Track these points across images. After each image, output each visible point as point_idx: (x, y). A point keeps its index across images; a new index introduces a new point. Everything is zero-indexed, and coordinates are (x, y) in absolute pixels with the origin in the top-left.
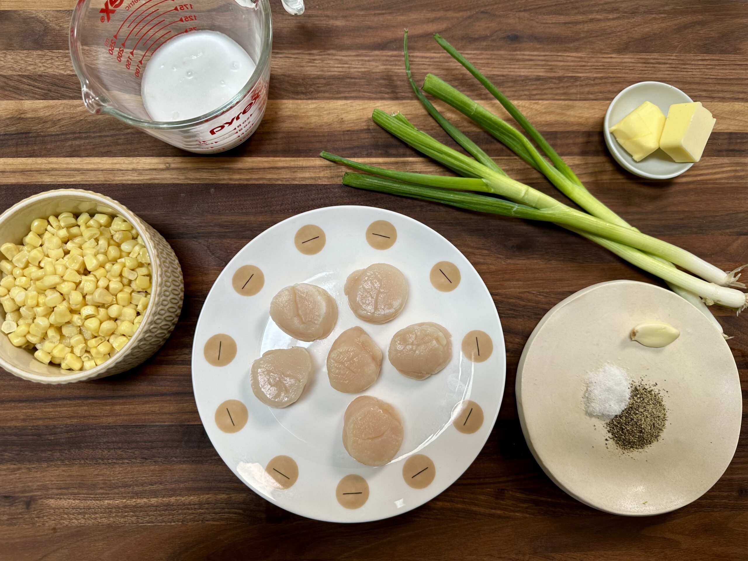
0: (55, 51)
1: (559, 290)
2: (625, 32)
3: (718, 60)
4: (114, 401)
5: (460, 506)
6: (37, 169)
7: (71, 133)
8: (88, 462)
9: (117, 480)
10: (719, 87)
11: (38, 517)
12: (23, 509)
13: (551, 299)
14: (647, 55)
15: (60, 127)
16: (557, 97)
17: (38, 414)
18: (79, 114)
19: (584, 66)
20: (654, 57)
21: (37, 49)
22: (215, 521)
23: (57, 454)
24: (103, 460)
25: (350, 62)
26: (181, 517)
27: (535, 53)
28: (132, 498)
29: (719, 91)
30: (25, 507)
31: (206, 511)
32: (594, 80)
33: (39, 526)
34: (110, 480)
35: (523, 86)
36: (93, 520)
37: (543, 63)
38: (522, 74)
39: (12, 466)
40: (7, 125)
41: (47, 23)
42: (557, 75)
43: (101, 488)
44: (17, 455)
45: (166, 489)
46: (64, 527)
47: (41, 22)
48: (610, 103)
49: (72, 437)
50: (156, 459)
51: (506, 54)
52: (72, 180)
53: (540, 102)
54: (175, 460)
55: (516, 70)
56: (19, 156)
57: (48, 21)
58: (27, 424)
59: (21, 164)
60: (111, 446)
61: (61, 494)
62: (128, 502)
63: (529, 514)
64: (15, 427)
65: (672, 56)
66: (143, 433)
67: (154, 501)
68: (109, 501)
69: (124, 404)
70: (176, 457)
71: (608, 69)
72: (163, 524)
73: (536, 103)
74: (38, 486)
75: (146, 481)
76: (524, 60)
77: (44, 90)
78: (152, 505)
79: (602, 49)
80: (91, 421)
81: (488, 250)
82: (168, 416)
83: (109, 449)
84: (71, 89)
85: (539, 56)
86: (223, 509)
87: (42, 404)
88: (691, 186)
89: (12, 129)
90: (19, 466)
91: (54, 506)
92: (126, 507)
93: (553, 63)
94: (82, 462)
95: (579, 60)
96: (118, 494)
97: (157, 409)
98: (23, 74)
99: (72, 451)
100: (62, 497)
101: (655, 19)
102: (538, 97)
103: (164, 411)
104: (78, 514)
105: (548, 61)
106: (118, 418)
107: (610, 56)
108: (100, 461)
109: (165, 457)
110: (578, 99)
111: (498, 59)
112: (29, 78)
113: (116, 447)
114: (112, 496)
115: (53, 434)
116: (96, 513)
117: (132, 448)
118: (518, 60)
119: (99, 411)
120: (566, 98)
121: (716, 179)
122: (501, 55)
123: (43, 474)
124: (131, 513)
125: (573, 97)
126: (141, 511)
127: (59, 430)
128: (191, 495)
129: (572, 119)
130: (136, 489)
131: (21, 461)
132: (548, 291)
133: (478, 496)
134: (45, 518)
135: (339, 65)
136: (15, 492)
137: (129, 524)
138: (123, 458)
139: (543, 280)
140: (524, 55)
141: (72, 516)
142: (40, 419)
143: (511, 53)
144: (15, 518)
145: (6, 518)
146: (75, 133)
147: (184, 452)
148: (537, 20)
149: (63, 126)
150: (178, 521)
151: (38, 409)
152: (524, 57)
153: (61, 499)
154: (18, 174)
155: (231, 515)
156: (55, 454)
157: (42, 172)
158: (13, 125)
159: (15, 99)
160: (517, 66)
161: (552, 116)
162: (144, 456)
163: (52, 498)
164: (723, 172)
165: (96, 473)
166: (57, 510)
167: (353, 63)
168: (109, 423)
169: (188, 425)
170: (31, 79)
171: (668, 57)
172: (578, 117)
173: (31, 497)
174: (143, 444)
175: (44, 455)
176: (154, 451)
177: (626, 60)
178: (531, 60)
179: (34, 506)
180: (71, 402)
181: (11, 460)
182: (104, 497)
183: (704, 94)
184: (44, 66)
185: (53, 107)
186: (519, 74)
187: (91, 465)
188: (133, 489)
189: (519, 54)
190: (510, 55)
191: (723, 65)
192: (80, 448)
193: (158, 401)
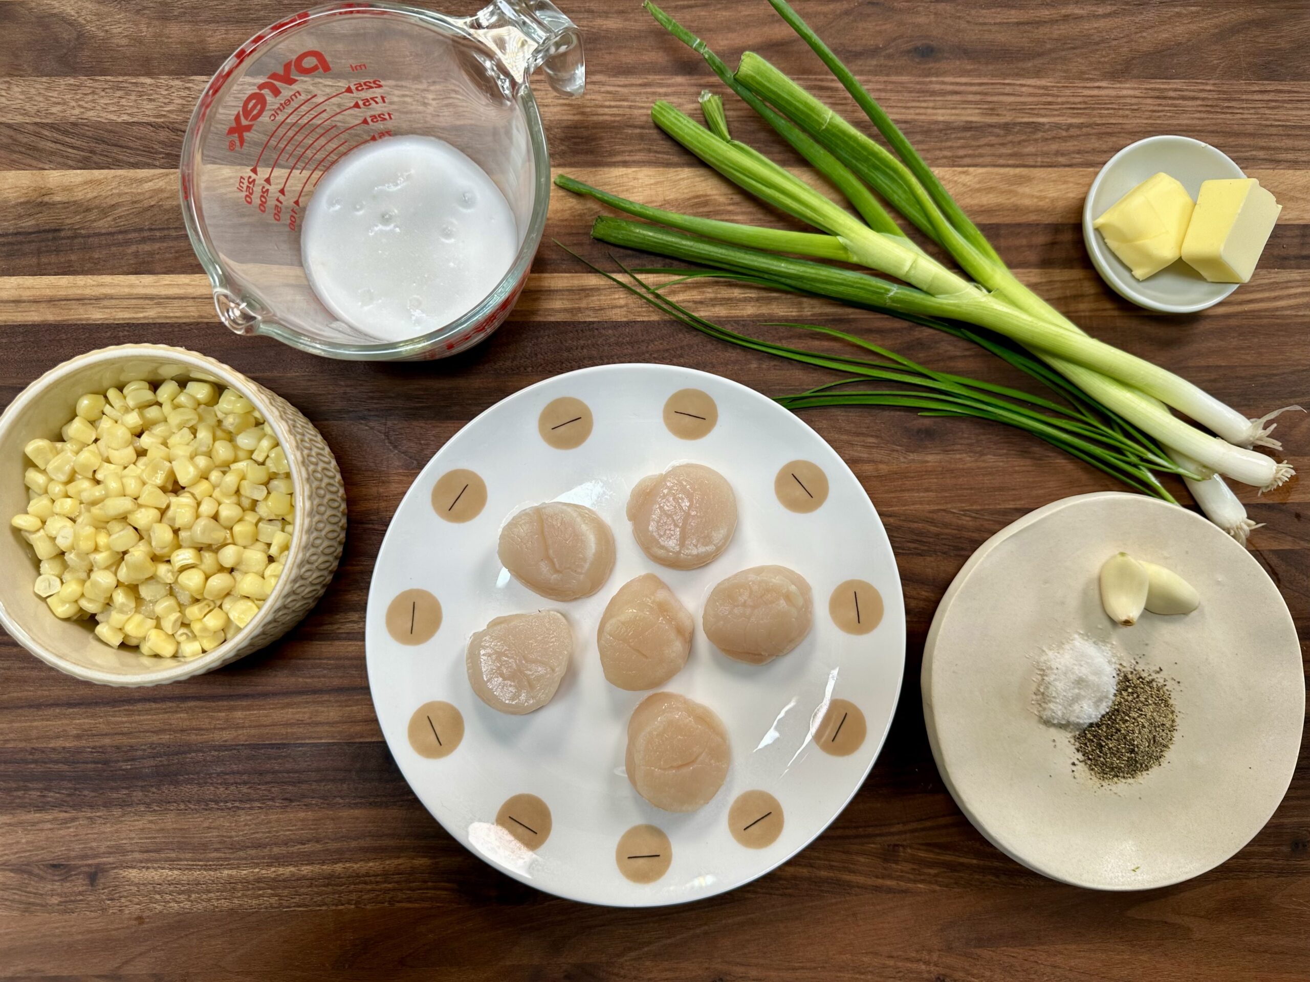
0: (99, 78)
1: (999, 507)
2: (1125, 40)
3: (1289, 92)
4: (232, 703)
5: (823, 873)
6: (78, 297)
7: (135, 231)
8: (193, 807)
9: (243, 835)
10: (1289, 143)
11: (112, 900)
12: (83, 885)
13: (985, 523)
14: (1163, 83)
15: (115, 219)
16: (1001, 161)
17: (102, 726)
18: (147, 195)
19: (1050, 103)
20: (1175, 86)
21: (66, 75)
22: (410, 902)
23: (138, 795)
24: (217, 802)
25: (632, 98)
26: (354, 896)
27: (963, 80)
28: (270, 865)
29: (1287, 150)
30: (86, 882)
31: (396, 886)
32: (1067, 130)
33: (114, 913)
34: (231, 837)
35: (941, 141)
36: (204, 903)
37: (978, 98)
38: (940, 118)
39: (63, 815)
40: (20, 217)
41: (82, 25)
42: (1002, 120)
43: (216, 850)
44: (69, 795)
45: (327, 850)
46: (157, 914)
47: (70, 24)
48: (1096, 174)
49: (163, 765)
50: (308, 800)
51: (911, 82)
52: (141, 315)
53: (971, 169)
54: (341, 801)
55: (929, 111)
56: (44, 272)
57: (83, 22)
58: (83, 743)
59: (49, 287)
60: (231, 779)
61: (148, 861)
62: (264, 872)
63: (940, 886)
64: (64, 748)
65: (1207, 84)
66: (285, 757)
67: (306, 870)
68: (230, 872)
69: (248, 708)
70: (341, 797)
71: (1094, 109)
72: (324, 908)
73: (964, 172)
74: (108, 847)
75: (292, 837)
76: (944, 93)
77: (83, 150)
78: (304, 878)
79: (1083, 73)
80: (193, 738)
81: (877, 437)
82: (327, 728)
83: (227, 784)
84: (131, 148)
85: (971, 84)
86: (425, 882)
87: (108, 709)
88: (1233, 322)
89: (28, 223)
90: (74, 813)
91: (136, 881)
92: (259, 880)
93: (995, 99)
94: (182, 806)
95: (1042, 91)
96: (246, 859)
97: (307, 716)
98: (44, 121)
99: (164, 788)
100: (149, 865)
101: (1179, 15)
102: (967, 161)
103: (318, 719)
104: (179, 894)
105: (986, 94)
106: (240, 732)
107: (1097, 84)
108: (213, 805)
109: (324, 798)
110: (1039, 164)
111: (898, 92)
112: (54, 128)
113: (239, 781)
114: (236, 862)
115: (129, 760)
116: (209, 892)
117: (267, 783)
118: (933, 93)
119: (207, 721)
120: (1018, 162)
121: (1277, 309)
122: (901, 83)
123: (116, 827)
124: (269, 891)
125: (1031, 161)
126: (285, 887)
127: (139, 753)
128: (369, 860)
129: (1027, 202)
130: (276, 850)
131: (77, 806)
132: (979, 507)
133: (854, 857)
134: (123, 900)
135: (613, 103)
136: (69, 858)
137: (266, 908)
138: (251, 800)
139: (971, 489)
140: (943, 83)
141: (168, 897)
142: (106, 735)
143: (921, 79)
144: (71, 901)
145: (56, 902)
146: (141, 230)
147: (356, 789)
148: (969, 18)
149: (120, 217)
150: (349, 903)
151: (101, 717)
152: (943, 87)
153: (148, 868)
154: (44, 305)
155: (438, 892)
156: (135, 794)
157: (86, 301)
158: (30, 215)
159: (31, 167)
160: (931, 104)
161: (991, 196)
162: (288, 796)
163: (133, 867)
164: (1289, 296)
165: (206, 824)
166: (142, 887)
167: (638, 99)
168: (226, 741)
169: (361, 743)
170: (58, 130)
171: (1201, 87)
172: (1037, 197)
173: (98, 866)
174: (285, 775)
175: (115, 795)
176: (304, 786)
177: (1125, 92)
178: (956, 93)
179: (102, 880)
180: (158, 706)
181: (59, 805)
182: (222, 865)
183: (1261, 154)
184: (80, 106)
185: (99, 182)
186: (935, 118)
187: (197, 811)
188: (270, 851)
189: (934, 83)
190: (918, 83)
191: (1298, 101)
192: (176, 783)
193: (307, 703)
